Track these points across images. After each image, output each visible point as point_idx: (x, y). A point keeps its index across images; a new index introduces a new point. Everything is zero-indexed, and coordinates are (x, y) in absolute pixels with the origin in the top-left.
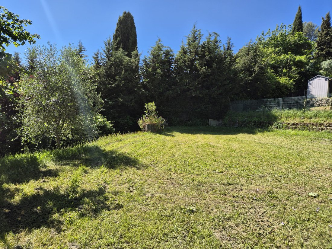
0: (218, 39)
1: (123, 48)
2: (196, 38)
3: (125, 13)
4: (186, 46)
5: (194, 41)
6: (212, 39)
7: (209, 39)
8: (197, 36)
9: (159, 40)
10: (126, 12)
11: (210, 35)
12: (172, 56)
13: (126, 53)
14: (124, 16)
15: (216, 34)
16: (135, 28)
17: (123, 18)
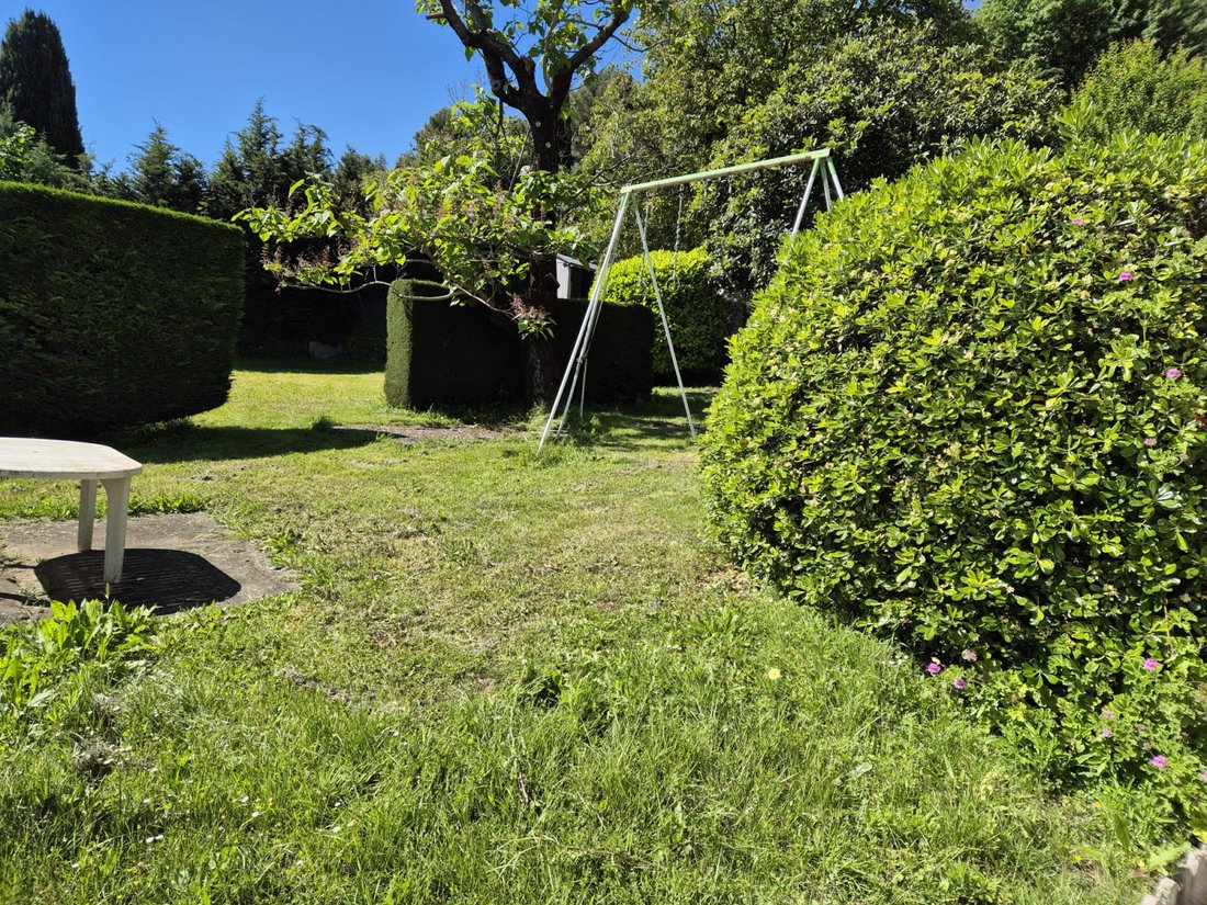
0: (325, 144)
1: (49, 142)
2: (264, 136)
3: (30, 15)
4: (238, 154)
5: (260, 145)
6: (310, 141)
7: (302, 140)
8: (267, 133)
9: (161, 131)
10: (32, 13)
11: (303, 131)
12: (199, 175)
13: (62, 157)
14: (27, 26)
15: (319, 132)
16: (65, 63)
17: (25, 32)
